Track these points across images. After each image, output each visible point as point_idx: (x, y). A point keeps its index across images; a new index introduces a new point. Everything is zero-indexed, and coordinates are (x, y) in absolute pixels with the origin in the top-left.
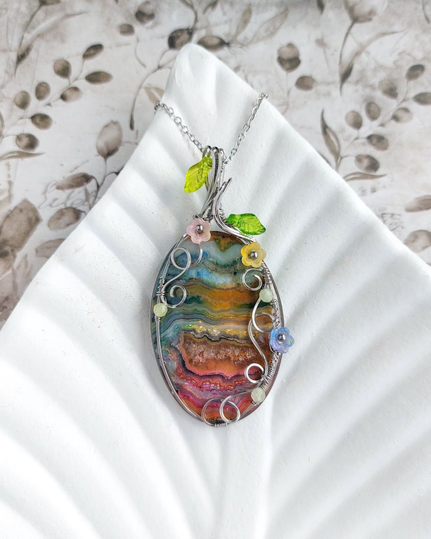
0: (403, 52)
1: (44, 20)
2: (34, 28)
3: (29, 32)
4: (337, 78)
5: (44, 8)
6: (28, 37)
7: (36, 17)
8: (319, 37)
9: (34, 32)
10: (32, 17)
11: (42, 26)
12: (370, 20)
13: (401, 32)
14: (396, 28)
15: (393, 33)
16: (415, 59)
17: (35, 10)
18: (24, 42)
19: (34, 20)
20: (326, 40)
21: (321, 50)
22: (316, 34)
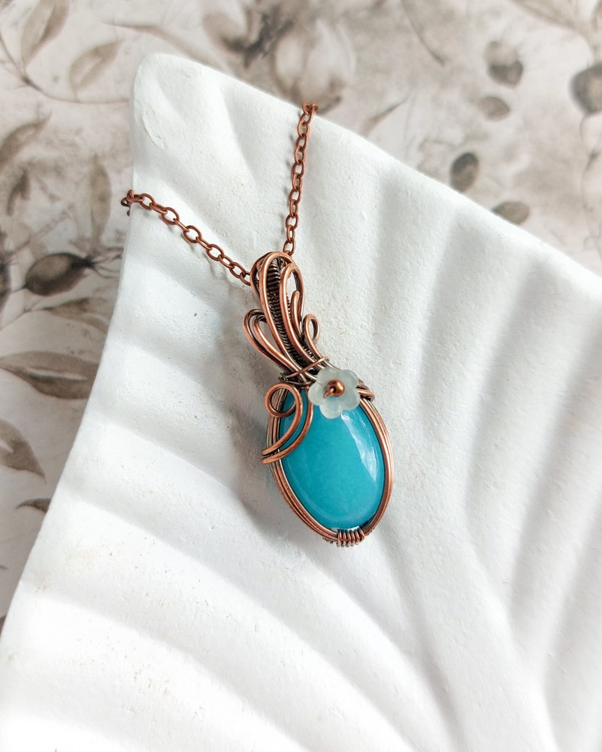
0: (426, 140)
12: (338, 100)
13: (404, 101)
14: (392, 98)
15: (391, 109)
16: (452, 147)
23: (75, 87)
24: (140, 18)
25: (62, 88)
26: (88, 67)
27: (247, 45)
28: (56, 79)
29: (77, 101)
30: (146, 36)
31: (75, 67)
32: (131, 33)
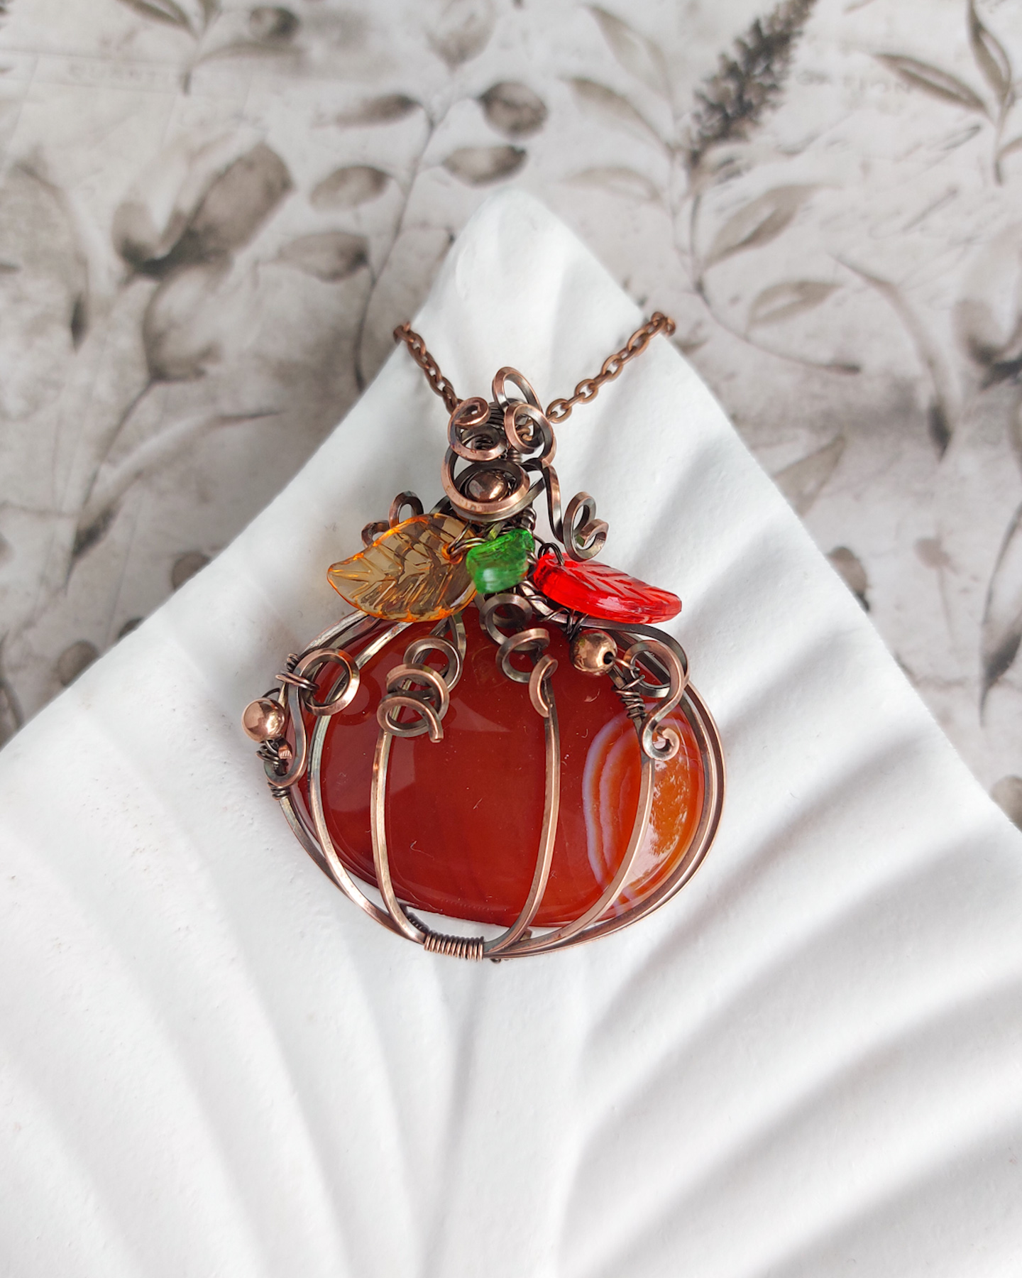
1: (157, 428)
2: (127, 449)
3: (113, 463)
4: (974, 669)
5: (160, 389)
6: (111, 476)
7: (134, 417)
8: (930, 533)
9: (129, 463)
10: (126, 414)
11: (151, 446)
17: (135, 392)
18: (98, 489)
19: (129, 427)
20: (949, 546)
21: (931, 574)
22: (922, 524)
23: (754, 321)
24: (878, 266)
25: (738, 315)
26: (782, 301)
27: (997, 360)
28: (735, 300)
29: (746, 339)
30: (873, 293)
31: (767, 295)
32: (857, 281)
